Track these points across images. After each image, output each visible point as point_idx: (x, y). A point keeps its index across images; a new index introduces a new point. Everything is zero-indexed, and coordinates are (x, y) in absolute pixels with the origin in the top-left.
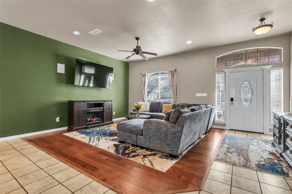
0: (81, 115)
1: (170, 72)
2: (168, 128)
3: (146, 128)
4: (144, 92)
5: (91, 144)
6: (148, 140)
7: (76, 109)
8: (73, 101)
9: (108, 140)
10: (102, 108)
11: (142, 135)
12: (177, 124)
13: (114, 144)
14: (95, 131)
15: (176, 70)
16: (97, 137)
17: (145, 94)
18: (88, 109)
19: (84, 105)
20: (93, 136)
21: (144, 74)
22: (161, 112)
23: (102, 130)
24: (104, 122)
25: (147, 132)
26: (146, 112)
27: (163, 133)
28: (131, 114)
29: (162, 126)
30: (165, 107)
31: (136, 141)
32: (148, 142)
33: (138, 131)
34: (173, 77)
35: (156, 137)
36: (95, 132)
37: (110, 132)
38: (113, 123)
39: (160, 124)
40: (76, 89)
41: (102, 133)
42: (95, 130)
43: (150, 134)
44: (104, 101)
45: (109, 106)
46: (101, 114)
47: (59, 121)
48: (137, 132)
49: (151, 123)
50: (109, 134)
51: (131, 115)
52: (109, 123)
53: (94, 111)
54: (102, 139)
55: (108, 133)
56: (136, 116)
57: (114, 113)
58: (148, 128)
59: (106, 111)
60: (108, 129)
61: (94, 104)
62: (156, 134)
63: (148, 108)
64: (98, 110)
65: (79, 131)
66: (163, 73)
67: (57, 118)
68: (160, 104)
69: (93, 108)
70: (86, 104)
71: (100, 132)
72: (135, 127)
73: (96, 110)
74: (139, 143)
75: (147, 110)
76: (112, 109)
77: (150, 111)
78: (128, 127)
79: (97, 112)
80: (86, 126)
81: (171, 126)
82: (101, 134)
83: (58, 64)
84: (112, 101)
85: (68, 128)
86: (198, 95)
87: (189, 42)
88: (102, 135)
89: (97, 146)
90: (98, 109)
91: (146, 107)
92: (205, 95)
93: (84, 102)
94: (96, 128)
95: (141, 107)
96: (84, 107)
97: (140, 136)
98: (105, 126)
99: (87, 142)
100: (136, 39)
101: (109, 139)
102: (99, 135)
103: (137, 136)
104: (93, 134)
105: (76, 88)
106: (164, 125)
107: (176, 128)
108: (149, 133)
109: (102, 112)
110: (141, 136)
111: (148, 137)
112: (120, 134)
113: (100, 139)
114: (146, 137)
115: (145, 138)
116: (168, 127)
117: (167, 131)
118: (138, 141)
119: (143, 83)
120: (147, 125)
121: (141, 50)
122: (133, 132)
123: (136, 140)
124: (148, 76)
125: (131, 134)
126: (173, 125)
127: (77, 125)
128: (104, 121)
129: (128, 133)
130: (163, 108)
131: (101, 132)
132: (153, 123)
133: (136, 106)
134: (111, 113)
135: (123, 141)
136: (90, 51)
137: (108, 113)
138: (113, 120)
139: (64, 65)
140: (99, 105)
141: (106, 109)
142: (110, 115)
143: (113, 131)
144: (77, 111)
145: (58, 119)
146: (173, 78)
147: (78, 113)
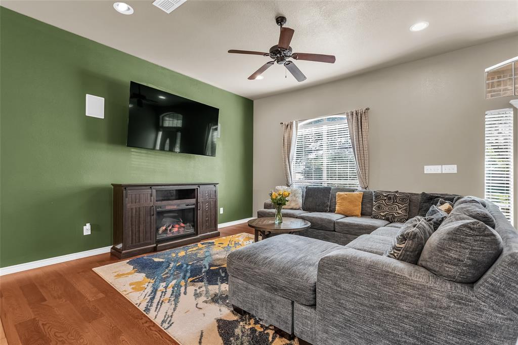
0: (142, 219)
1: (353, 114)
2: (435, 303)
3: (329, 283)
4: (287, 163)
5: (151, 315)
6: (336, 331)
7: (129, 204)
8: (120, 186)
9: (203, 298)
10: (193, 201)
11: (314, 306)
12: (481, 289)
13: (219, 317)
14: (174, 261)
15: (368, 109)
16: (174, 282)
17: (290, 167)
18: (159, 203)
19: (149, 195)
20: (163, 280)
21: (287, 124)
22: (332, 211)
23: (190, 257)
24: (197, 234)
25: (332, 301)
26: (295, 209)
27: (407, 317)
28: (261, 215)
29: (403, 288)
30: (343, 199)
31: (290, 323)
32: (337, 336)
33: (298, 289)
34: (360, 127)
35: (376, 328)
36: (171, 265)
37: (210, 265)
38: (218, 235)
39: (390, 280)
40: (133, 156)
41: (189, 267)
42: (174, 255)
43: (346, 309)
44: (199, 185)
45: (209, 195)
46: (191, 215)
47: (89, 233)
48: (294, 293)
49: (349, 270)
50: (207, 272)
51: (262, 219)
52: (208, 235)
53: (175, 207)
54: (185, 293)
55: (204, 270)
56: (274, 224)
57: (221, 211)
58: (339, 286)
59: (203, 207)
60: (207, 254)
61: (174, 192)
62: (372, 314)
63: (300, 201)
64: (184, 207)
65: (134, 258)
66: (333, 119)
67: (84, 227)
68: (330, 193)
69: (170, 202)
70: (154, 191)
71: (185, 266)
72: (285, 271)
73: (178, 205)
74: (302, 332)
75: (296, 204)
76: (216, 202)
77: (305, 208)
78: (265, 269)
79: (183, 211)
80: (155, 245)
81: (449, 297)
82: (186, 271)
83: (87, 95)
84: (216, 185)
85: (112, 248)
86: (429, 169)
87: (419, 26)
88: (188, 275)
89: (166, 325)
90: (184, 204)
91: (294, 199)
92: (452, 169)
93: (151, 186)
94: (176, 250)
95: (287, 199)
96: (149, 200)
97: (304, 308)
98: (199, 244)
99: (142, 308)
100: (278, 22)
101: (207, 292)
102: (182, 275)
103: (293, 303)
104: (167, 271)
105: (133, 153)
106: (414, 287)
107: (483, 311)
108: (341, 305)
109: (194, 211)
110: (309, 310)
111: (338, 319)
112: (237, 287)
113: (180, 295)
114: (331, 317)
115: (324, 319)
116: (433, 300)
117: (431, 314)
118: (296, 322)
119: (286, 143)
120: (333, 274)
121: (290, 49)
122: (281, 289)
123: (290, 318)
124: (297, 127)
125: (272, 296)
126: (461, 291)
127: (132, 243)
128: (199, 232)
129: (262, 290)
130: (338, 200)
131: (188, 265)
132: (357, 268)
133: (274, 197)
134: (213, 212)
135: (245, 309)
136: (168, 70)
137: (207, 212)
138: (220, 226)
139: (104, 99)
140: (186, 193)
141: (202, 202)
142: (213, 217)
143: (218, 263)
144: (132, 209)
145: (87, 230)
146: (360, 130)
147: (134, 215)
